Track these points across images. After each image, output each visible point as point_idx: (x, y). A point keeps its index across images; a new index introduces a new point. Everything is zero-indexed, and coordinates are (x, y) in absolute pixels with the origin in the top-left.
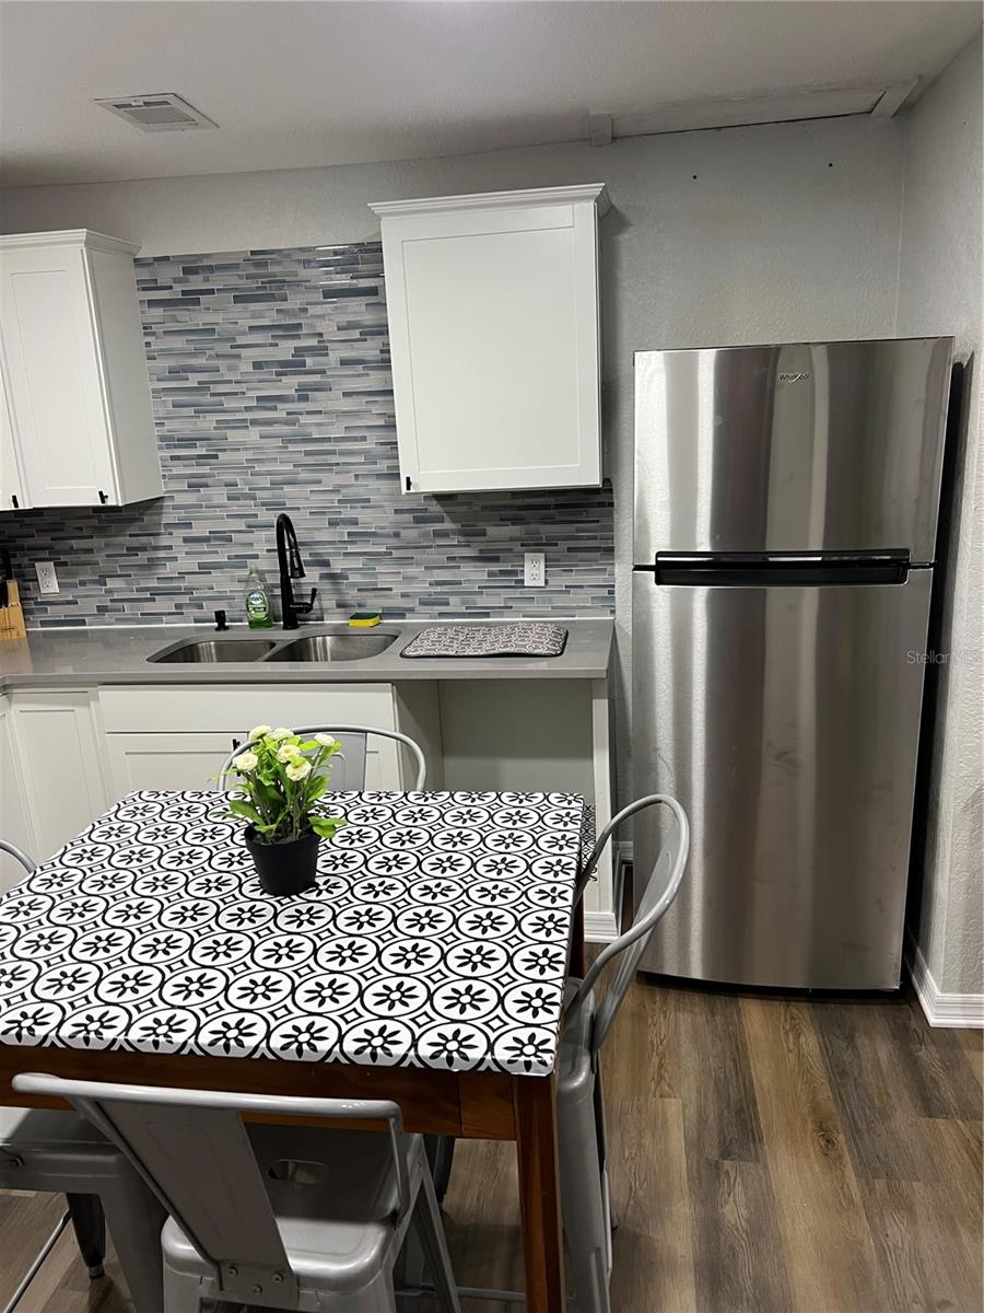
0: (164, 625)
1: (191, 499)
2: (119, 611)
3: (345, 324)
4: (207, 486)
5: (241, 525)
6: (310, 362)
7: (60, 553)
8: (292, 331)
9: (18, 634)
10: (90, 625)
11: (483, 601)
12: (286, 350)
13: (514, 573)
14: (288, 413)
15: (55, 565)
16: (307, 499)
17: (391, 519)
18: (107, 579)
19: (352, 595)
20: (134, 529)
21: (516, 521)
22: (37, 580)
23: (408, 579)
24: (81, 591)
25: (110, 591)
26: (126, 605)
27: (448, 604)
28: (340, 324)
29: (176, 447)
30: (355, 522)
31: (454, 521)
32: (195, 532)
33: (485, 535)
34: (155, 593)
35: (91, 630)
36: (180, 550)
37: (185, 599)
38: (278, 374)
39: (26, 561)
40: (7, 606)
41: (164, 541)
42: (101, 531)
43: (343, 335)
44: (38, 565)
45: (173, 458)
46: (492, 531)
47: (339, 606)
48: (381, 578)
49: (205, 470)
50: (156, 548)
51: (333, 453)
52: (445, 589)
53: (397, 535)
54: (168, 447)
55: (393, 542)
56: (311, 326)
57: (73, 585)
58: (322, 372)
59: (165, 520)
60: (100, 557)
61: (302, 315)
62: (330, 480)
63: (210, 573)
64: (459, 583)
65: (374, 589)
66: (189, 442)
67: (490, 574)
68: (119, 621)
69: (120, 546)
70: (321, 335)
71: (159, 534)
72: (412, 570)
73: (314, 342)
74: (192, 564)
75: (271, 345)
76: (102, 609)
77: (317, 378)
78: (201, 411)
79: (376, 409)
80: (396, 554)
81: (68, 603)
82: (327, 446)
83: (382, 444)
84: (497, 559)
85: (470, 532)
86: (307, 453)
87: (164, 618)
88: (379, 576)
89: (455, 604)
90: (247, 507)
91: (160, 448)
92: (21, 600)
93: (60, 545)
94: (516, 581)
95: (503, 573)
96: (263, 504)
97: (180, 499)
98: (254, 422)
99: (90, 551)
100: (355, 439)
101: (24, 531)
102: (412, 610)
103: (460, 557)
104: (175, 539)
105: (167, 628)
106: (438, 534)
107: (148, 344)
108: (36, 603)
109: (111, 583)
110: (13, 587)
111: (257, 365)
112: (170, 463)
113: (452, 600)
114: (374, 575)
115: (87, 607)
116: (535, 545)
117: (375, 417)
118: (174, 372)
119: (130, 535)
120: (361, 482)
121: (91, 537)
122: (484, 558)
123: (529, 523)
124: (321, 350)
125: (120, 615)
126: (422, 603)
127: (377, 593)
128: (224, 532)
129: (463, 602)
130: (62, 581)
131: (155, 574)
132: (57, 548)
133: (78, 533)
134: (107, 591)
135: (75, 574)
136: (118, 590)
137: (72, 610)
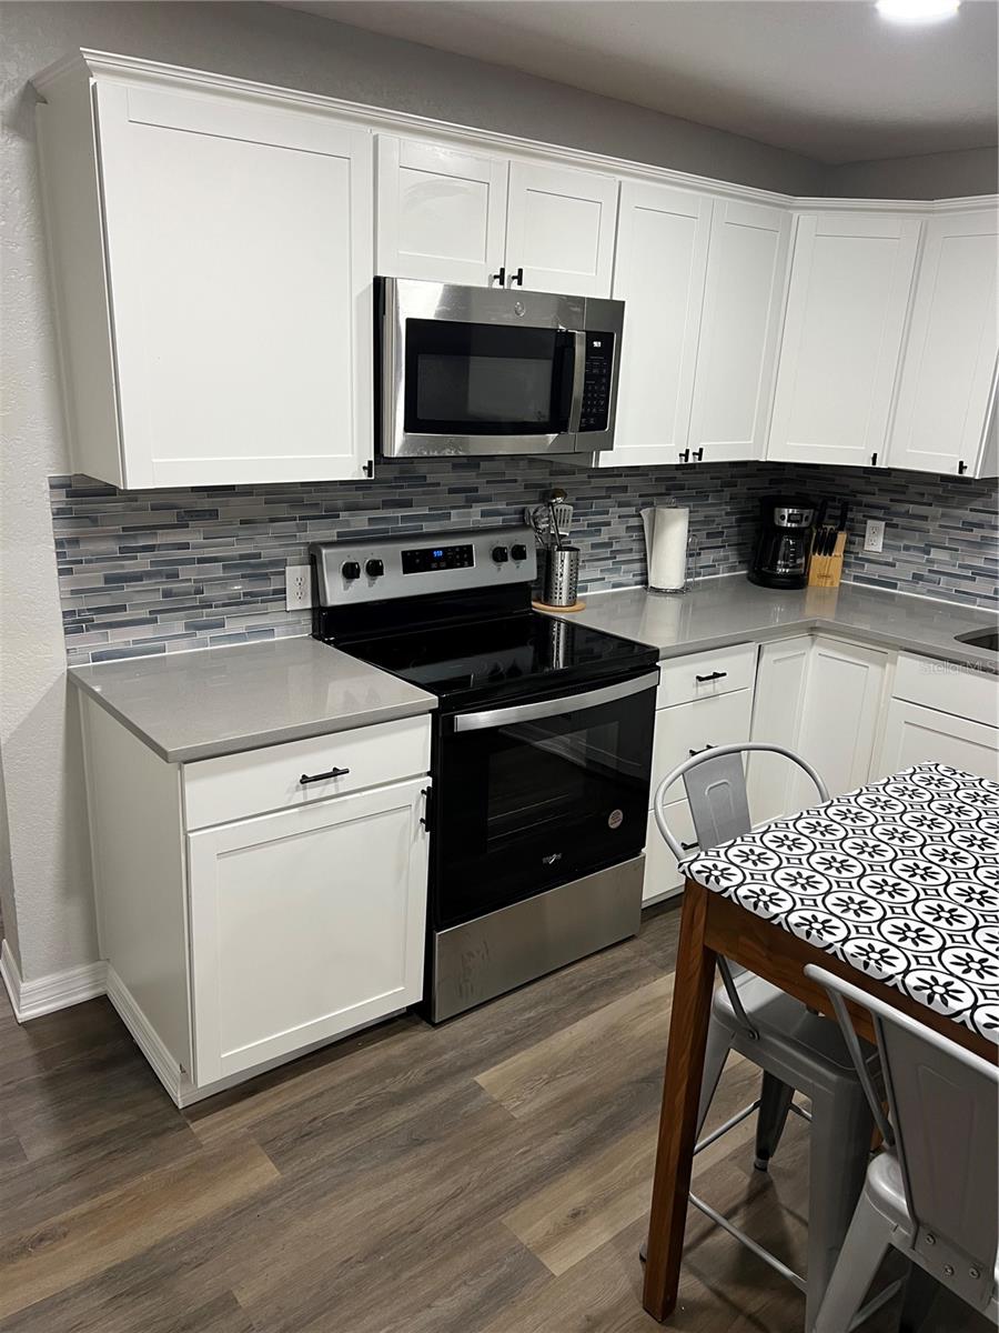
0: (976, 607)
2: (934, 582)
7: (898, 514)
9: (832, 583)
10: (901, 590)
15: (887, 525)
18: (932, 550)
20: (977, 504)
22: (864, 536)
24: (904, 555)
25: (930, 561)
26: (943, 578)
34: (978, 573)
35: (899, 595)
39: (860, 516)
40: (830, 555)
42: (942, 500)
44: (869, 522)
57: (898, 549)
60: (932, 526)
68: (930, 592)
69: (958, 518)
76: (917, 577)
81: (887, 564)
87: (978, 600)
92: (845, 552)
93: (895, 507)
99: (925, 518)
101: (869, 488)
105: (978, 611)
108: (856, 558)
109: (935, 554)
110: (842, 538)
115: (904, 572)
119: (971, 510)
121: (930, 505)
125: (933, 587)
130: (887, 542)
131: (984, 553)
132: (893, 509)
133: (918, 499)
134: (928, 560)
135: (902, 538)
136: (940, 562)
137: (888, 571)
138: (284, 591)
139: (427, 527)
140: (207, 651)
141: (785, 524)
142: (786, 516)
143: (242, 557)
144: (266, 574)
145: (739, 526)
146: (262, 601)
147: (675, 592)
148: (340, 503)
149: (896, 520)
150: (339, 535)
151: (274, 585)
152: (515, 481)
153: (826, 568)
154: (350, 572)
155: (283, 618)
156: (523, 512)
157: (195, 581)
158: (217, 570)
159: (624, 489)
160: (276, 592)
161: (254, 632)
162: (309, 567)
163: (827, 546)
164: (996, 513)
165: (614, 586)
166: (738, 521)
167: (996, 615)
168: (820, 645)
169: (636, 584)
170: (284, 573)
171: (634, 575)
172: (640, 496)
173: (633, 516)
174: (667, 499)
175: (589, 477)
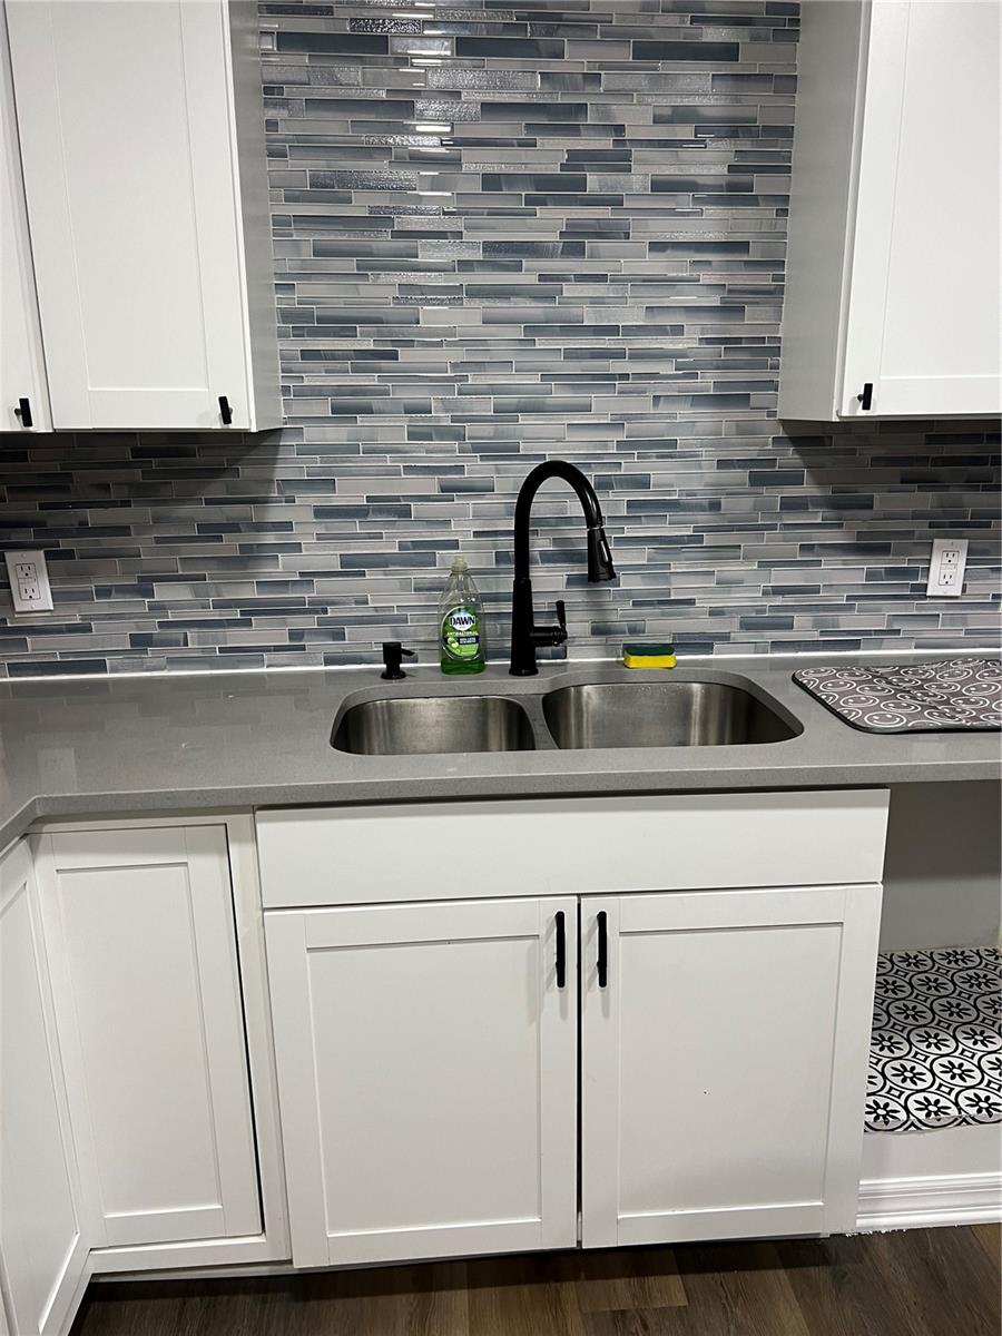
0: (265, 670)
1: (336, 434)
2: (177, 643)
3: (668, 112)
4: (368, 410)
5: (430, 485)
6: (594, 182)
7: (65, 533)
8: (564, 118)
10: (113, 671)
11: (849, 622)
12: (550, 154)
13: (913, 573)
14: (542, 277)
15: (48, 556)
16: (560, 440)
17: (708, 478)
18: (155, 585)
19: (621, 613)
20: (217, 489)
21: (928, 482)
22: (8, 586)
23: (726, 584)
24: (101, 606)
25: (158, 608)
26: (191, 634)
27: (790, 627)
28: (660, 112)
29: (314, 333)
30: (642, 482)
31: (819, 482)
32: (338, 499)
33: (871, 507)
34: (251, 611)
35: (116, 681)
36: (307, 531)
37: (309, 622)
38: (530, 200)
41: (276, 514)
42: (143, 493)
43: (661, 133)
44: (10, 556)
45: (306, 355)
46: (885, 501)
47: (598, 631)
48: (676, 583)
49: (371, 380)
50: (261, 527)
51: (619, 355)
52: (789, 600)
53: (715, 506)
54: (298, 333)
55: (705, 518)
56: (604, 110)
57: (87, 597)
58: (616, 202)
59: (282, 472)
60: (142, 543)
61: (588, 89)
62: (605, 405)
63: (363, 574)
64: (816, 590)
65: (661, 603)
66: (343, 325)
67: (871, 575)
68: (174, 662)
69: (188, 521)
70: (620, 129)
71: (265, 501)
72: (732, 569)
73: (606, 143)
74: (329, 558)
75: (522, 144)
76: (141, 642)
77: (604, 213)
78: (370, 263)
79: (706, 277)
80: (708, 539)
81: (72, 629)
82: (606, 343)
83: (709, 341)
84: (884, 550)
85: (842, 503)
86: (571, 355)
87: (265, 655)
88: (673, 578)
89: (803, 627)
90: (443, 452)
91: (282, 335)
93: (56, 519)
94: (914, 588)
95: (891, 573)
96: (476, 449)
97: (312, 435)
98: (476, 292)
99: (123, 530)
100: (661, 330)
102: (725, 638)
103: (822, 546)
104: (298, 511)
105: (270, 675)
106: (789, 505)
107: (272, 125)
109: (162, 593)
111: (491, 182)
112: (300, 364)
113: (800, 620)
114: (666, 578)
115: (111, 635)
116: (953, 525)
117: (703, 291)
118: (323, 188)
119: (209, 502)
120: (663, 409)
121: (126, 504)
122: (862, 548)
123: (946, 488)
124: (618, 160)
125: (175, 652)
126: (747, 626)
127: (666, 609)
128: (397, 499)
129: (816, 624)
130: (60, 587)
131: (253, 575)
132: (51, 523)
134: (153, 607)
135: (85, 575)
136: (176, 605)
137: (77, 643)
149: (64, 544)
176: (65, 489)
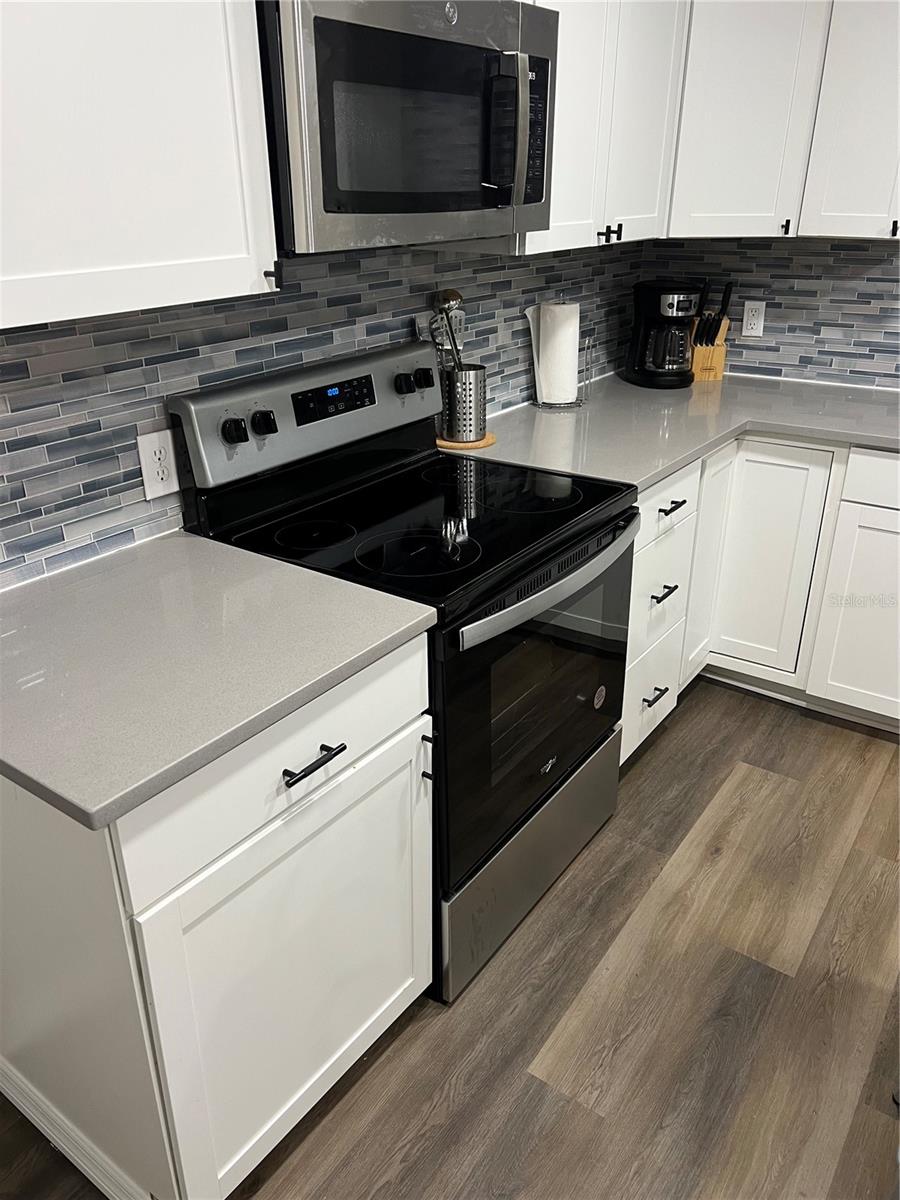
0: (874, 387)
2: (825, 364)
7: (781, 293)
9: (715, 376)
10: (786, 376)
15: (767, 306)
18: (823, 328)
20: (876, 272)
22: (742, 320)
24: (788, 337)
25: (821, 342)
26: (836, 359)
34: (876, 349)
35: (785, 383)
39: (736, 298)
40: (713, 345)
42: (829, 272)
44: (748, 304)
57: (782, 331)
60: (822, 302)
68: (821, 376)
69: (852, 290)
76: (805, 361)
81: (769, 349)
87: (877, 379)
92: (726, 340)
93: (777, 284)
99: (813, 294)
101: (743, 265)
105: (876, 391)
108: (737, 346)
109: (825, 333)
110: (724, 324)
115: (790, 355)
119: (869, 280)
121: (818, 278)
125: (823, 370)
130: (769, 324)
131: (883, 327)
132: (774, 287)
133: (806, 272)
134: (817, 341)
135: (786, 318)
136: (832, 341)
137: (770, 357)
138: (139, 473)
139: (311, 356)
140: (45, 580)
141: (674, 313)
142: (673, 304)
143: (73, 431)
144: (111, 452)
145: (607, 321)
146: (112, 493)
147: (569, 406)
148: (197, 333)
149: (778, 299)
150: (202, 380)
151: (125, 466)
152: (399, 283)
153: (709, 360)
154: (233, 433)
155: (143, 512)
156: (412, 323)
157: (10, 479)
158: (39, 458)
159: (507, 285)
160: (128, 476)
161: (106, 540)
162: (168, 433)
163: (707, 335)
164: (897, 281)
165: (504, 407)
166: (608, 314)
167: (897, 394)
168: (747, 450)
169: (523, 402)
170: (135, 446)
171: (521, 391)
172: (524, 292)
173: (517, 318)
174: (550, 293)
175: (475, 272)
176: (788, 267)
